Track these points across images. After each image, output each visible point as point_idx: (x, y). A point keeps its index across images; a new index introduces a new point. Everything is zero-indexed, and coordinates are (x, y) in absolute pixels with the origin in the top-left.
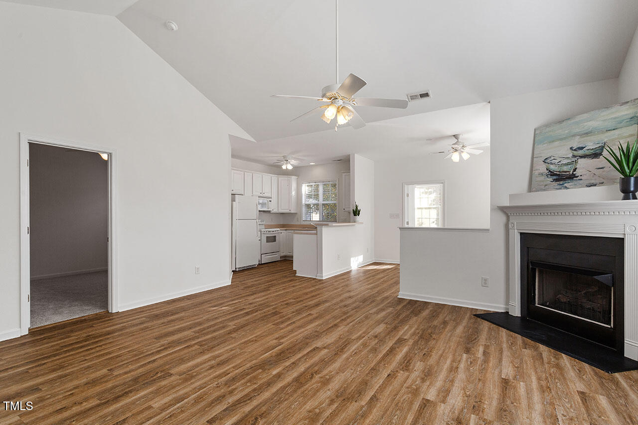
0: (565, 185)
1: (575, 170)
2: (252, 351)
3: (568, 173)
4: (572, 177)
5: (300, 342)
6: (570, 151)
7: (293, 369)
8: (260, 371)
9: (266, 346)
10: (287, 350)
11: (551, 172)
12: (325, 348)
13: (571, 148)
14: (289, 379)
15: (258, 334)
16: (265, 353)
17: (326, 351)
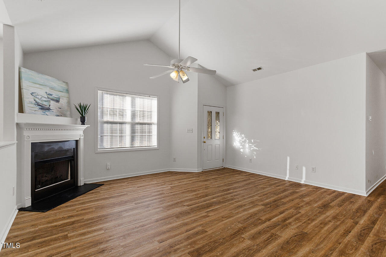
0: (46, 113)
1: (50, 106)
2: (225, 210)
3: (46, 106)
4: (49, 109)
5: (195, 211)
6: (45, 94)
7: (206, 200)
8: (221, 201)
9: (216, 212)
10: (205, 208)
11: (38, 103)
12: (184, 205)
13: (46, 93)
14: (210, 197)
15: (221, 223)
16: (218, 208)
17: (184, 204)
